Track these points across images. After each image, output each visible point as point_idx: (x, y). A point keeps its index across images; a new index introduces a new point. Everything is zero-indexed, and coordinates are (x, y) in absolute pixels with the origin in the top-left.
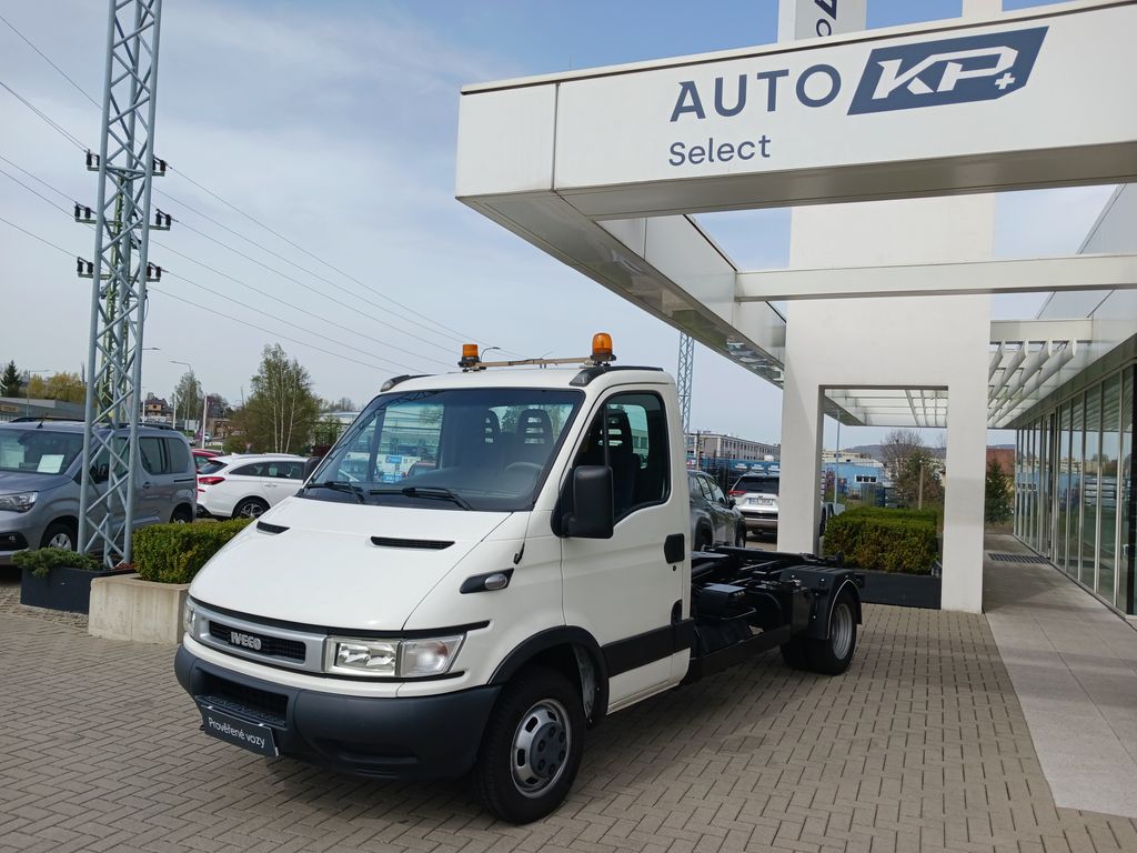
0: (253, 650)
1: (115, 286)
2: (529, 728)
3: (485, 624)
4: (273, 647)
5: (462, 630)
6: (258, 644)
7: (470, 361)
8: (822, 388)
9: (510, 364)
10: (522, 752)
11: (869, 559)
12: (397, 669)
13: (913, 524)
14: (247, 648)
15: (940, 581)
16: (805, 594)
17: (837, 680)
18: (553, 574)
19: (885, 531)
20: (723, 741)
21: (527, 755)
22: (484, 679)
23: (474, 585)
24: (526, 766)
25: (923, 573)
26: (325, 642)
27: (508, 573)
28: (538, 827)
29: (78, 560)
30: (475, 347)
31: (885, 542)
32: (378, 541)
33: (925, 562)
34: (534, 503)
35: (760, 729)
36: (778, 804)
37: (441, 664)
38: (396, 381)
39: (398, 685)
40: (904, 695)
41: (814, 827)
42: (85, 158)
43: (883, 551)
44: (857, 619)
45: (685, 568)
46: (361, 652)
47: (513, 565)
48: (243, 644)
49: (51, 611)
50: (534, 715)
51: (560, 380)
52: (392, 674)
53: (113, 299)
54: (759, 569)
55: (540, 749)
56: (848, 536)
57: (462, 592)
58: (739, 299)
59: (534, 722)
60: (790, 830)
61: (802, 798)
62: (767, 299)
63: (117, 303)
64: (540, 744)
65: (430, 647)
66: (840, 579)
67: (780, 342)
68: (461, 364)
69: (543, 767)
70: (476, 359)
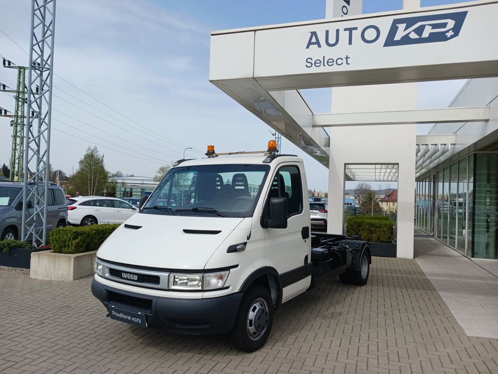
0: (134, 280)
1: (17, 120)
2: (253, 311)
3: (236, 266)
4: (143, 279)
5: (228, 269)
6: (136, 277)
7: (211, 153)
8: (345, 164)
9: (230, 154)
10: (251, 321)
11: (366, 237)
12: (202, 286)
13: (383, 222)
14: (131, 280)
15: (396, 246)
16: (351, 252)
17: (363, 288)
18: (261, 244)
19: (372, 225)
20: (324, 314)
21: (253, 322)
22: (237, 290)
23: (232, 249)
24: (253, 327)
25: (389, 242)
26: (169, 275)
27: (245, 244)
28: (257, 353)
29: (22, 245)
30: (213, 147)
31: (372, 230)
32: (186, 231)
33: (389, 238)
34: (253, 214)
35: (338, 309)
36: (355, 339)
37: (220, 284)
38: (180, 162)
39: (202, 293)
40: (393, 293)
41: (373, 348)
42: (2, 62)
43: (372, 233)
44: (370, 262)
45: (309, 240)
46: (185, 279)
47: (247, 241)
48: (128, 278)
49: (10, 268)
50: (255, 305)
51: (259, 160)
52: (200, 288)
54: (329, 241)
55: (259, 319)
56: (357, 227)
57: (228, 252)
58: (314, 126)
59: (255, 308)
60: (363, 350)
61: (364, 337)
62: (323, 126)
64: (258, 317)
65: (215, 276)
66: (364, 245)
67: (328, 145)
68: (207, 154)
69: (259, 328)
70: (214, 152)
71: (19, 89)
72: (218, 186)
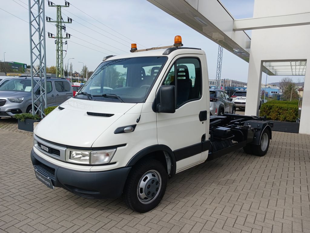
0: (46, 151)
1: (58, 40)
2: (144, 180)
3: (125, 145)
4: (51, 151)
5: (115, 147)
7: (134, 49)
8: (262, 61)
9: (147, 50)
10: (141, 189)
11: (275, 117)
12: (90, 160)
13: (290, 106)
14: (45, 151)
15: (299, 125)
16: (252, 130)
17: (262, 158)
18: (153, 126)
19: (281, 108)
20: (220, 180)
21: (143, 190)
22: (124, 164)
23: (120, 131)
24: (143, 193)
25: (293, 121)
26: (66, 150)
27: (134, 127)
28: (148, 214)
29: (32, 117)
30: (135, 45)
31: (280, 112)
32: (89, 114)
33: (294, 118)
34: (146, 100)
35: (234, 176)
36: (237, 208)
37: (106, 160)
38: (107, 57)
39: (91, 167)
40: (286, 164)
41: (250, 220)
42: (48, 3)
43: (280, 114)
44: (270, 138)
45: (207, 123)
46: (79, 154)
47: (136, 123)
48: (44, 149)
49: (26, 131)
50: (147, 176)
52: (88, 163)
53: (58, 44)
54: (237, 121)
55: (148, 188)
56: (268, 109)
57: (115, 133)
58: (234, 30)
59: (147, 178)
60: (241, 220)
61: (246, 206)
63: (60, 45)
64: (148, 186)
65: (102, 153)
66: (265, 125)
67: (249, 47)
68: (131, 51)
69: (150, 194)
70: (136, 49)
71: (58, 20)
72: (142, 77)
